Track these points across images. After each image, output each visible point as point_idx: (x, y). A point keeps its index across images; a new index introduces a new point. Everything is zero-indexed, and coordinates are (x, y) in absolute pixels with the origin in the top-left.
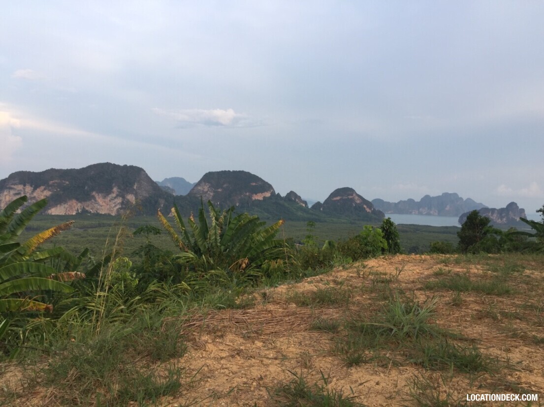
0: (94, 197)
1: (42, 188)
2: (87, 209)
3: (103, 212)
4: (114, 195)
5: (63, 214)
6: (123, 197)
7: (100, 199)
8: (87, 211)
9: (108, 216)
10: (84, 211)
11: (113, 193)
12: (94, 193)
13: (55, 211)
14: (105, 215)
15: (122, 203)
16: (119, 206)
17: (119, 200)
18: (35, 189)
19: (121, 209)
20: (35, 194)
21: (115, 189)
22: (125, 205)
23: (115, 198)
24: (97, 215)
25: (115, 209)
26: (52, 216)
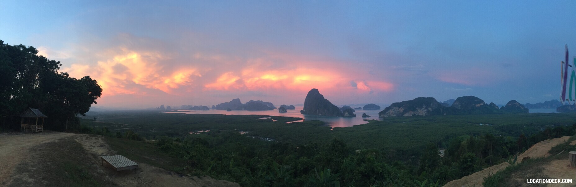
0: (417, 109)
1: (401, 107)
2: (415, 114)
3: (420, 115)
4: (424, 108)
5: (408, 116)
6: (427, 109)
7: (419, 110)
8: (416, 115)
9: (422, 116)
10: (415, 115)
11: (423, 108)
12: (417, 108)
13: (405, 115)
14: (421, 116)
15: (427, 111)
16: (426, 112)
17: (426, 110)
18: (399, 108)
19: (427, 113)
20: (399, 110)
21: (424, 106)
22: (428, 111)
23: (425, 109)
24: (419, 116)
25: (425, 114)
26: (404, 117)
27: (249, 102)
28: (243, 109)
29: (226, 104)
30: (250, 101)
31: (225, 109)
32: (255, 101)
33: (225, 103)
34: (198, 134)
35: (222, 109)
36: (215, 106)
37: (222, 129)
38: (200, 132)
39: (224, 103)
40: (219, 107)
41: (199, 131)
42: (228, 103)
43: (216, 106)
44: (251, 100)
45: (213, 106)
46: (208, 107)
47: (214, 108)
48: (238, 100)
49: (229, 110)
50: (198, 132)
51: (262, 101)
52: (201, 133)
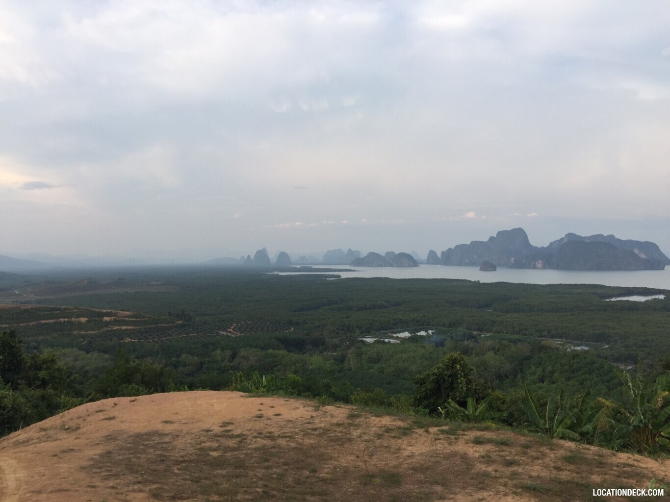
27: (562, 239)
28: (539, 264)
29: (476, 245)
30: (563, 236)
31: (472, 264)
32: (585, 238)
33: (473, 243)
34: (395, 344)
35: (460, 263)
36: (439, 255)
37: (480, 330)
38: (397, 338)
39: (468, 243)
40: (450, 257)
41: (395, 333)
42: (481, 243)
43: (443, 252)
44: (570, 235)
45: (432, 254)
46: (415, 258)
47: (433, 258)
48: (519, 234)
49: (488, 267)
50: (393, 338)
51: (611, 237)
52: (404, 340)
